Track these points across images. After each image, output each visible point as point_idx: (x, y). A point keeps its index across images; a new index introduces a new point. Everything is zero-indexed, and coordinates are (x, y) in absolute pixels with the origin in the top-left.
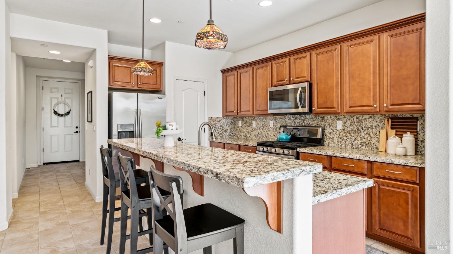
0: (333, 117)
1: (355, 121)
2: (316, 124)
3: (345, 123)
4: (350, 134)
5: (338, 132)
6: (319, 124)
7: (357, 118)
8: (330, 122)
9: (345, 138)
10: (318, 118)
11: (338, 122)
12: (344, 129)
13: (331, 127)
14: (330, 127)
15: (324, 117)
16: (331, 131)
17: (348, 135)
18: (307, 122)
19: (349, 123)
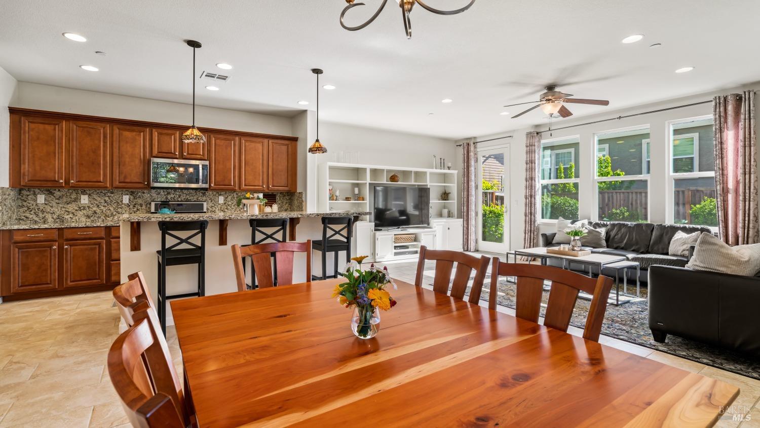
0: (215, 193)
1: (235, 196)
2: (195, 199)
3: (227, 198)
4: (231, 207)
5: (219, 206)
6: (199, 199)
7: (237, 194)
8: (211, 197)
9: (226, 210)
10: (198, 193)
11: (220, 197)
12: (225, 203)
13: (213, 201)
14: (211, 202)
15: (205, 193)
16: (213, 205)
17: (229, 207)
18: (184, 198)
19: (230, 198)
